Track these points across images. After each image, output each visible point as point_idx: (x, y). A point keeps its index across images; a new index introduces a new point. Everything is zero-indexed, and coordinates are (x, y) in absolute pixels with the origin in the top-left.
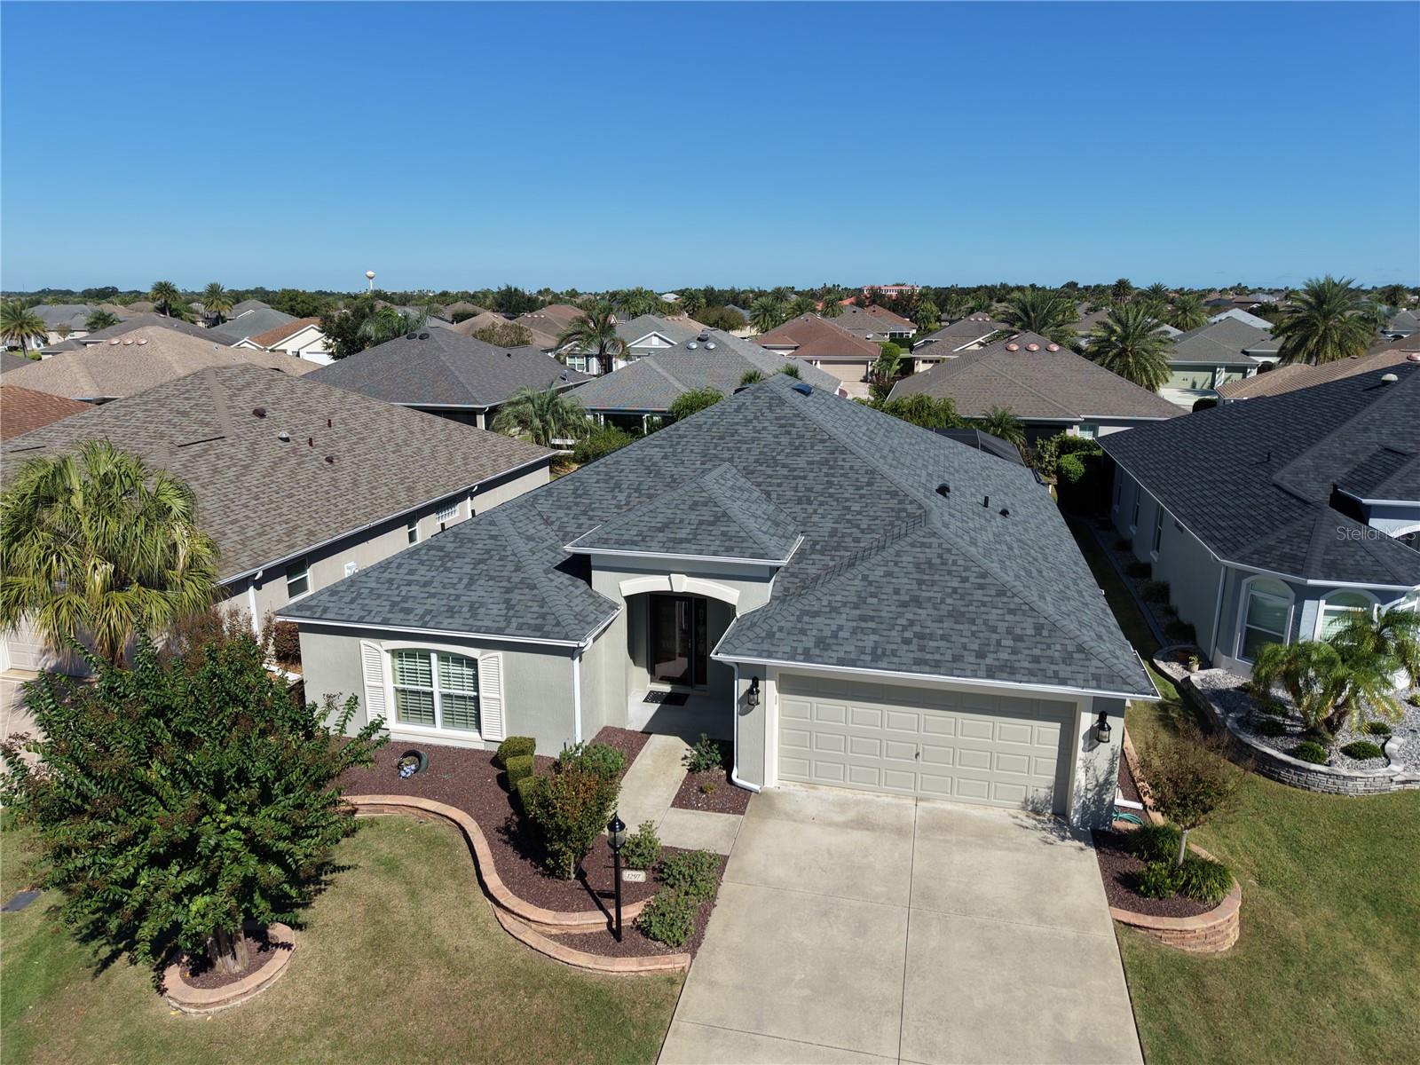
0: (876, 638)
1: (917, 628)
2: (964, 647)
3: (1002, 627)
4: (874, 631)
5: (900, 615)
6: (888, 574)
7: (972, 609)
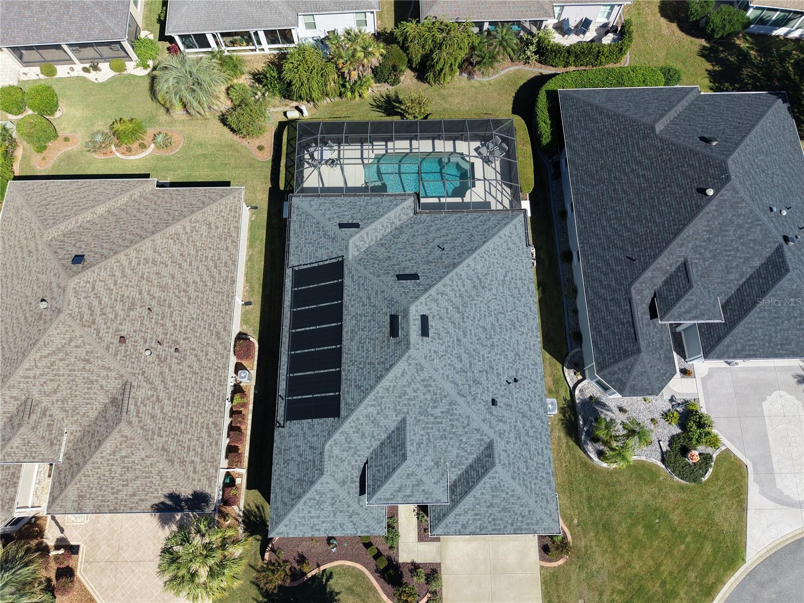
0: (480, 522)
1: (493, 517)
2: (507, 522)
3: (519, 512)
4: (480, 519)
5: (487, 511)
6: (482, 494)
7: (510, 506)
